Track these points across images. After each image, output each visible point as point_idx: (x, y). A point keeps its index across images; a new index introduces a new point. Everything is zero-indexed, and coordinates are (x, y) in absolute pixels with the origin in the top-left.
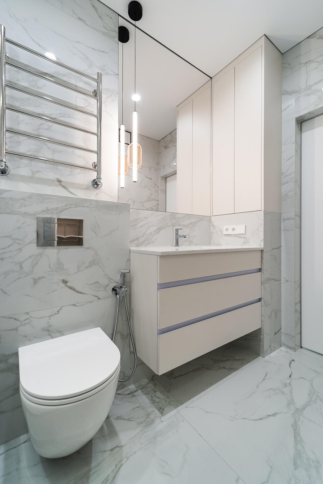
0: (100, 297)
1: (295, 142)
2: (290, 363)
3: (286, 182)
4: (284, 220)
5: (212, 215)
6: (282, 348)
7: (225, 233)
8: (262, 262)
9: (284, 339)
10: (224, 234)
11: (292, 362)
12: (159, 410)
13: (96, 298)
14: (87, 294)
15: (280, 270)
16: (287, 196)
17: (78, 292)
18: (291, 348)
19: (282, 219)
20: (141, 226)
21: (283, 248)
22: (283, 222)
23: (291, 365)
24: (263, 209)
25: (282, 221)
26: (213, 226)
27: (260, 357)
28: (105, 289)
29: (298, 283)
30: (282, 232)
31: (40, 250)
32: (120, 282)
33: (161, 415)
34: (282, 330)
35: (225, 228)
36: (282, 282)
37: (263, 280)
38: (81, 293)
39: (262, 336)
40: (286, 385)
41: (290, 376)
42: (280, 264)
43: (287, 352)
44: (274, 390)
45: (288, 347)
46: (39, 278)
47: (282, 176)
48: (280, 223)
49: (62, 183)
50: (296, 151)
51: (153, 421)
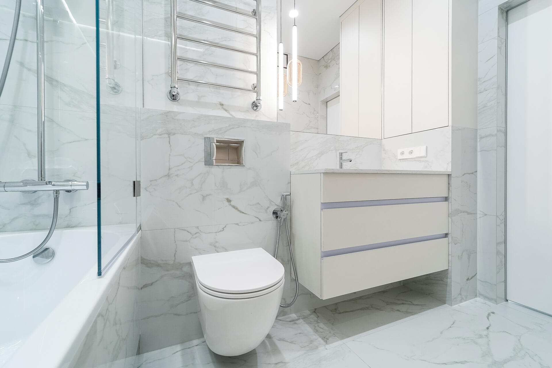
0: (261, 219)
1: (497, 38)
2: (489, 315)
3: (485, 89)
4: (481, 138)
5: (383, 138)
6: (478, 299)
7: (400, 157)
8: (449, 189)
9: (480, 287)
10: (398, 159)
11: (492, 314)
12: (322, 339)
13: (258, 220)
14: (248, 214)
15: (476, 202)
16: (485, 107)
17: (241, 212)
18: (490, 299)
19: (478, 138)
20: (301, 150)
21: (479, 175)
22: (480, 141)
23: (490, 317)
24: (450, 124)
25: (478, 140)
26: (384, 150)
27: (446, 305)
28: (266, 211)
29: (502, 218)
30: (479, 154)
31: (207, 168)
32: (281, 206)
33: (325, 343)
34: (478, 276)
35: (400, 151)
36: (478, 216)
37: (450, 211)
38: (243, 213)
39: (449, 280)
40: (481, 336)
41: (488, 328)
42: (476, 194)
43: (485, 303)
44: (464, 339)
45: (486, 297)
46: (207, 195)
47: (478, 83)
48: (477, 142)
49: (224, 107)
50: (499, 48)
51: (317, 347)
